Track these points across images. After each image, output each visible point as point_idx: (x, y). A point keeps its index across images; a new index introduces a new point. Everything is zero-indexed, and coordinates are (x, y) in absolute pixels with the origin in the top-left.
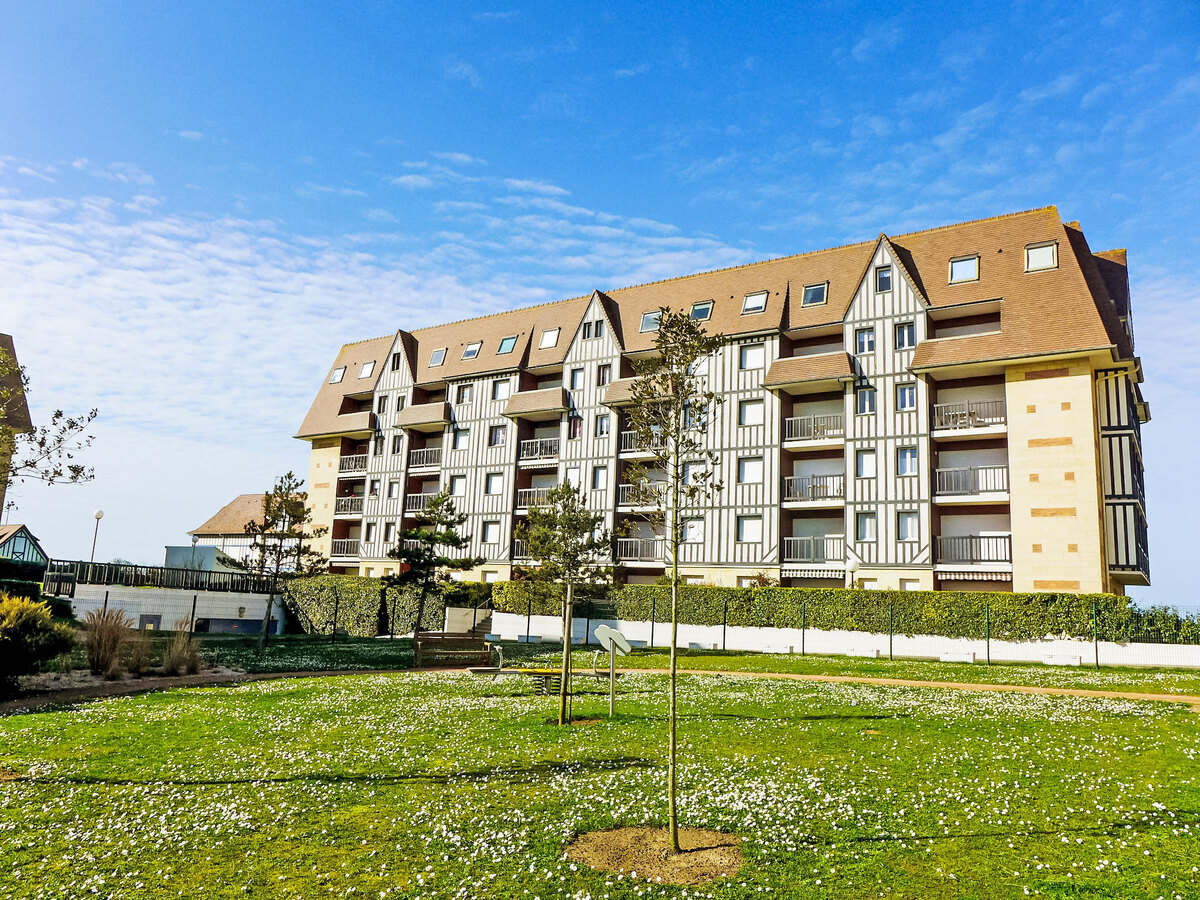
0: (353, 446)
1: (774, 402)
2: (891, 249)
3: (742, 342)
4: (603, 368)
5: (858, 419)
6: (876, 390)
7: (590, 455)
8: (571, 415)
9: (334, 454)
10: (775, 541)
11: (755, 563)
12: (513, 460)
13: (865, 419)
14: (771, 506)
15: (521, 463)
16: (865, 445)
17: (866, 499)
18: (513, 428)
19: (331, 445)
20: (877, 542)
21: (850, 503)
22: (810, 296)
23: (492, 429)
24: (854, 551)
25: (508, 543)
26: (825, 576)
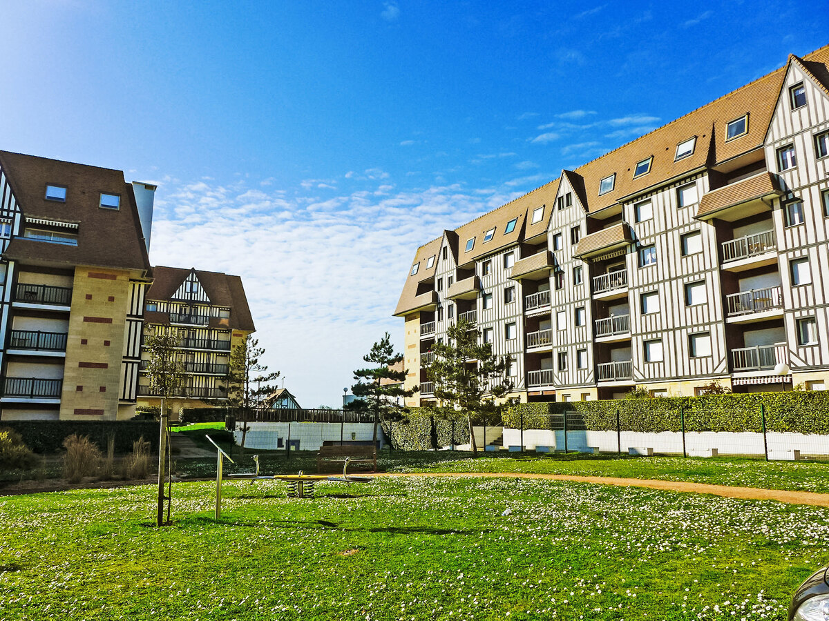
0: (426, 316)
1: (709, 231)
2: (802, 66)
3: (677, 184)
4: (575, 230)
5: (788, 232)
6: (802, 201)
7: (572, 300)
8: (556, 271)
9: (416, 323)
10: (723, 354)
11: (708, 375)
12: (521, 312)
13: (795, 230)
14: (717, 322)
15: (527, 313)
16: (798, 254)
17: (804, 305)
18: (519, 287)
19: (415, 318)
20: (819, 345)
21: (789, 311)
22: (734, 130)
23: (506, 290)
24: (798, 356)
25: (523, 375)
26: (773, 382)
